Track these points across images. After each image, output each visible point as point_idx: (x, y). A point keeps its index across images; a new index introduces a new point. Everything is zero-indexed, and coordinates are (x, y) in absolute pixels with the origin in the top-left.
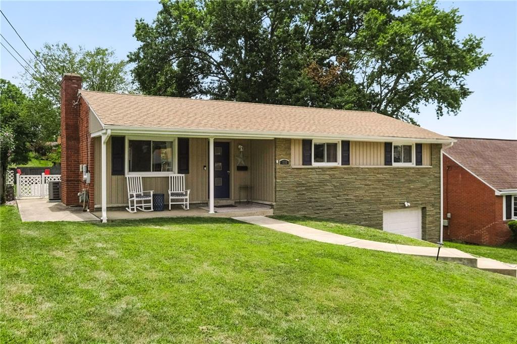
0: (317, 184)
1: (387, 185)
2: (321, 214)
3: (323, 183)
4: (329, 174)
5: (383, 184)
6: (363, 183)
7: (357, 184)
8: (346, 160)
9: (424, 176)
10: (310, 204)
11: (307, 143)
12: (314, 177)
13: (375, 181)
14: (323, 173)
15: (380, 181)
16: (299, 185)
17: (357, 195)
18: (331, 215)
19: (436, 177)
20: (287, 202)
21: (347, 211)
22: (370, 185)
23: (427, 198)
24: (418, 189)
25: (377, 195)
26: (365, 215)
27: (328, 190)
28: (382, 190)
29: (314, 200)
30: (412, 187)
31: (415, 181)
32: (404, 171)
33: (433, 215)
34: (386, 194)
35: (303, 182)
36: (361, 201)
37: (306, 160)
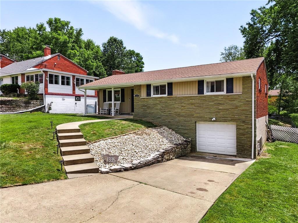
0: (152, 105)
1: (198, 106)
2: (155, 120)
3: (155, 105)
4: (159, 101)
5: (195, 106)
6: (179, 105)
7: (176, 106)
8: (170, 93)
9: (234, 101)
10: (150, 115)
11: (148, 86)
12: (151, 102)
13: (189, 104)
14: (156, 100)
15: (192, 104)
16: (144, 106)
17: (176, 111)
18: (160, 121)
19: (247, 101)
20: (139, 113)
21: (170, 120)
22: (185, 106)
23: (237, 116)
24: (227, 109)
25: (190, 112)
26: (182, 123)
27: (158, 109)
28: (194, 109)
29: (152, 113)
30: (220, 108)
31: (224, 104)
32: (214, 98)
33: (245, 129)
34: (197, 112)
35: (146, 104)
36: (179, 115)
37: (149, 94)
